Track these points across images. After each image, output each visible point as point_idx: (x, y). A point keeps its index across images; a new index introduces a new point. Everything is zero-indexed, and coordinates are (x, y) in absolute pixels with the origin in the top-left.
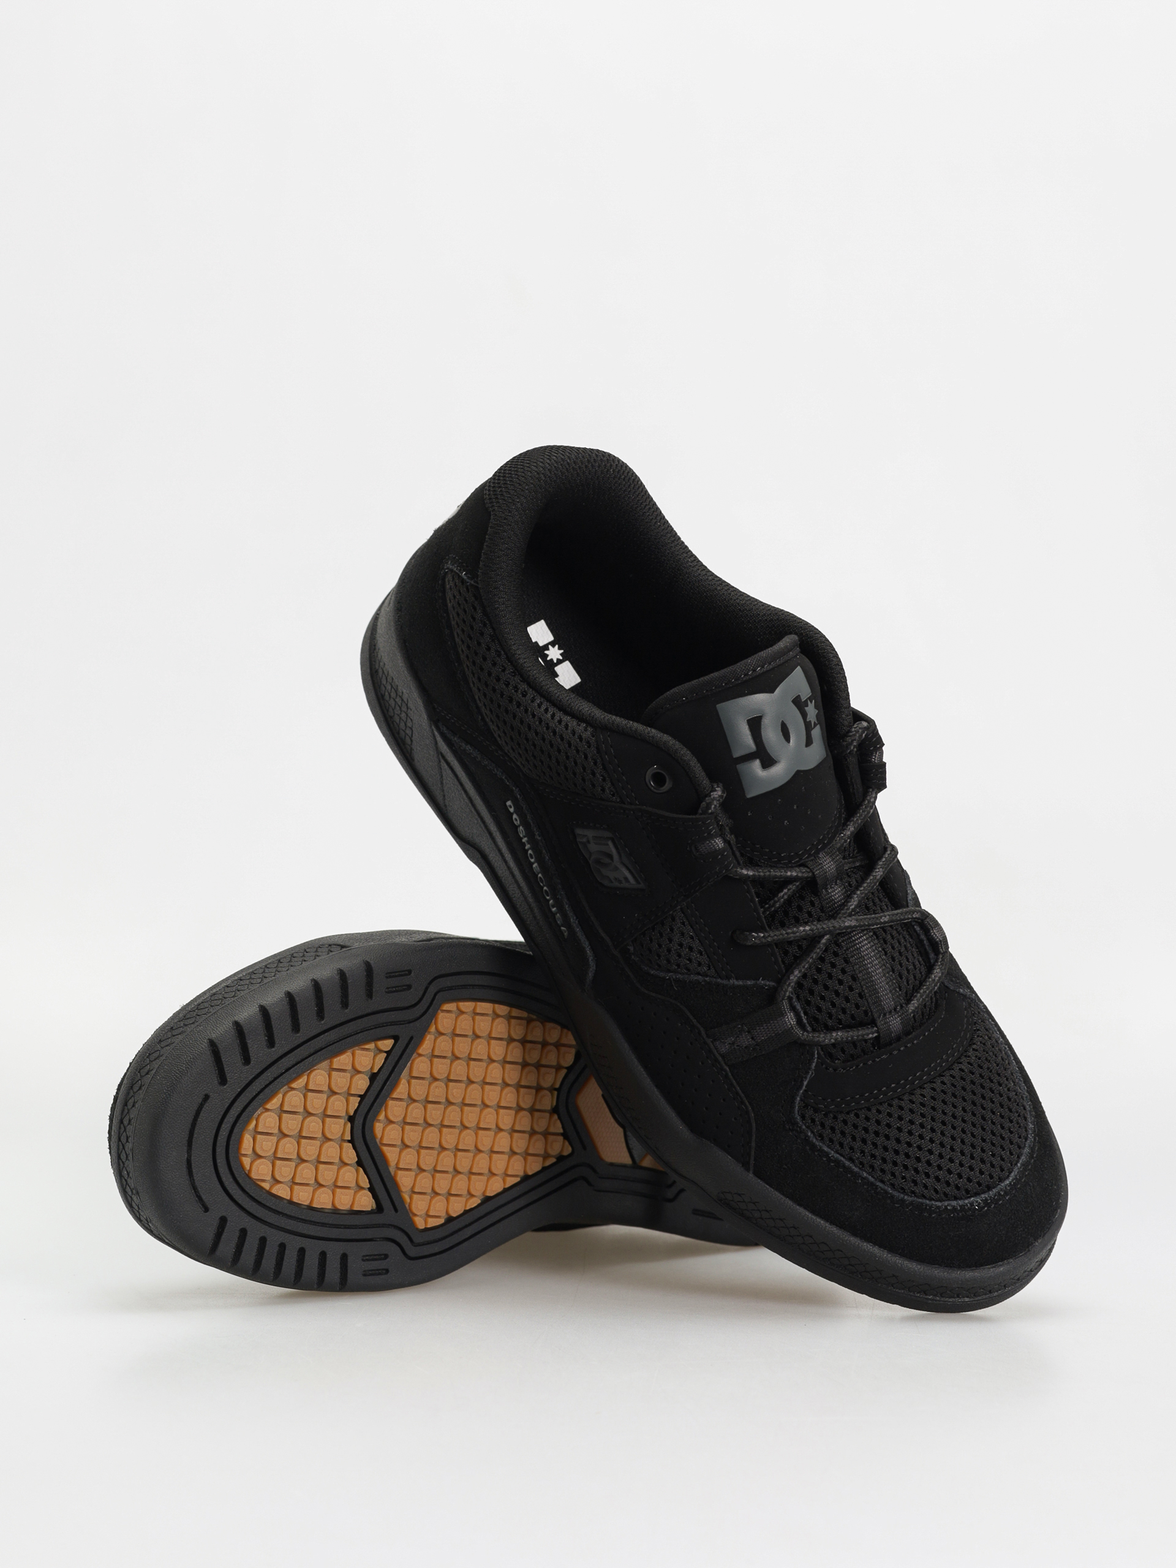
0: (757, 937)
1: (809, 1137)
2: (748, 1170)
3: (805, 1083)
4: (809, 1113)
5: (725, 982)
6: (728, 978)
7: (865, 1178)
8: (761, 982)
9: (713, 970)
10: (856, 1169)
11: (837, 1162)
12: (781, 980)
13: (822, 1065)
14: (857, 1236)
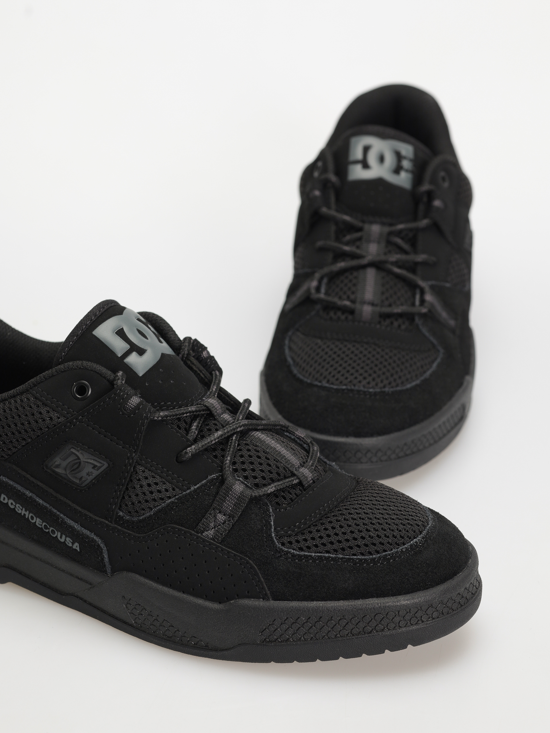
0: (192, 449)
1: (293, 553)
2: (268, 600)
3: (272, 523)
4: (286, 540)
5: (188, 491)
6: (189, 488)
7: (342, 558)
8: (210, 477)
9: (177, 490)
10: (334, 556)
11: (320, 558)
12: (221, 469)
13: (276, 510)
14: (359, 599)
